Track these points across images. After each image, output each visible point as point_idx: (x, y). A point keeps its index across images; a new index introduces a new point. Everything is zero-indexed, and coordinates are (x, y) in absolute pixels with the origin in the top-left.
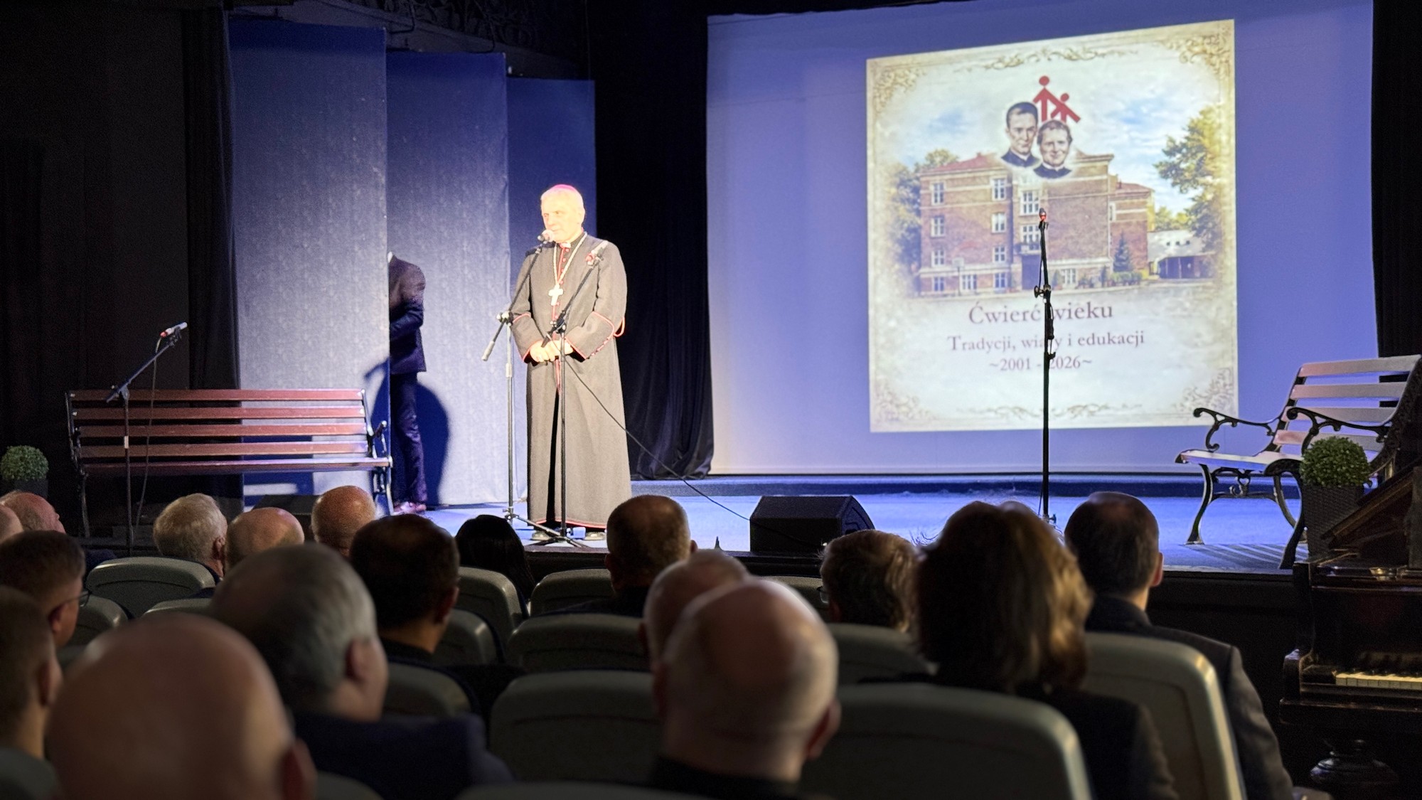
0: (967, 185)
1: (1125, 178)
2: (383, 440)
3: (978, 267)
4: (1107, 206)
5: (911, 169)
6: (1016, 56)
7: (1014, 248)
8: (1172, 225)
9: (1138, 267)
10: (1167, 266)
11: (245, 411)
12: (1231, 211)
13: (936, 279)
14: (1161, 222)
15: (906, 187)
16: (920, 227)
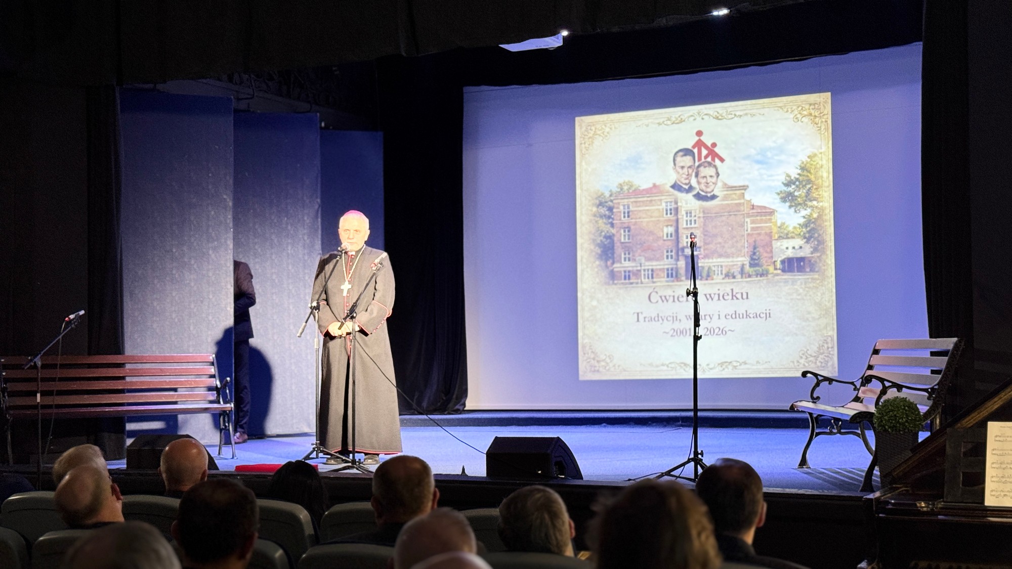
0: (646, 206)
1: (757, 202)
2: (228, 391)
3: (654, 263)
4: (744, 222)
5: (607, 194)
6: (679, 117)
7: (679, 250)
8: (790, 235)
9: (767, 264)
10: (786, 264)
11: (128, 371)
12: (830, 226)
13: (625, 272)
14: (782, 233)
15: (603, 207)
16: (614, 235)
